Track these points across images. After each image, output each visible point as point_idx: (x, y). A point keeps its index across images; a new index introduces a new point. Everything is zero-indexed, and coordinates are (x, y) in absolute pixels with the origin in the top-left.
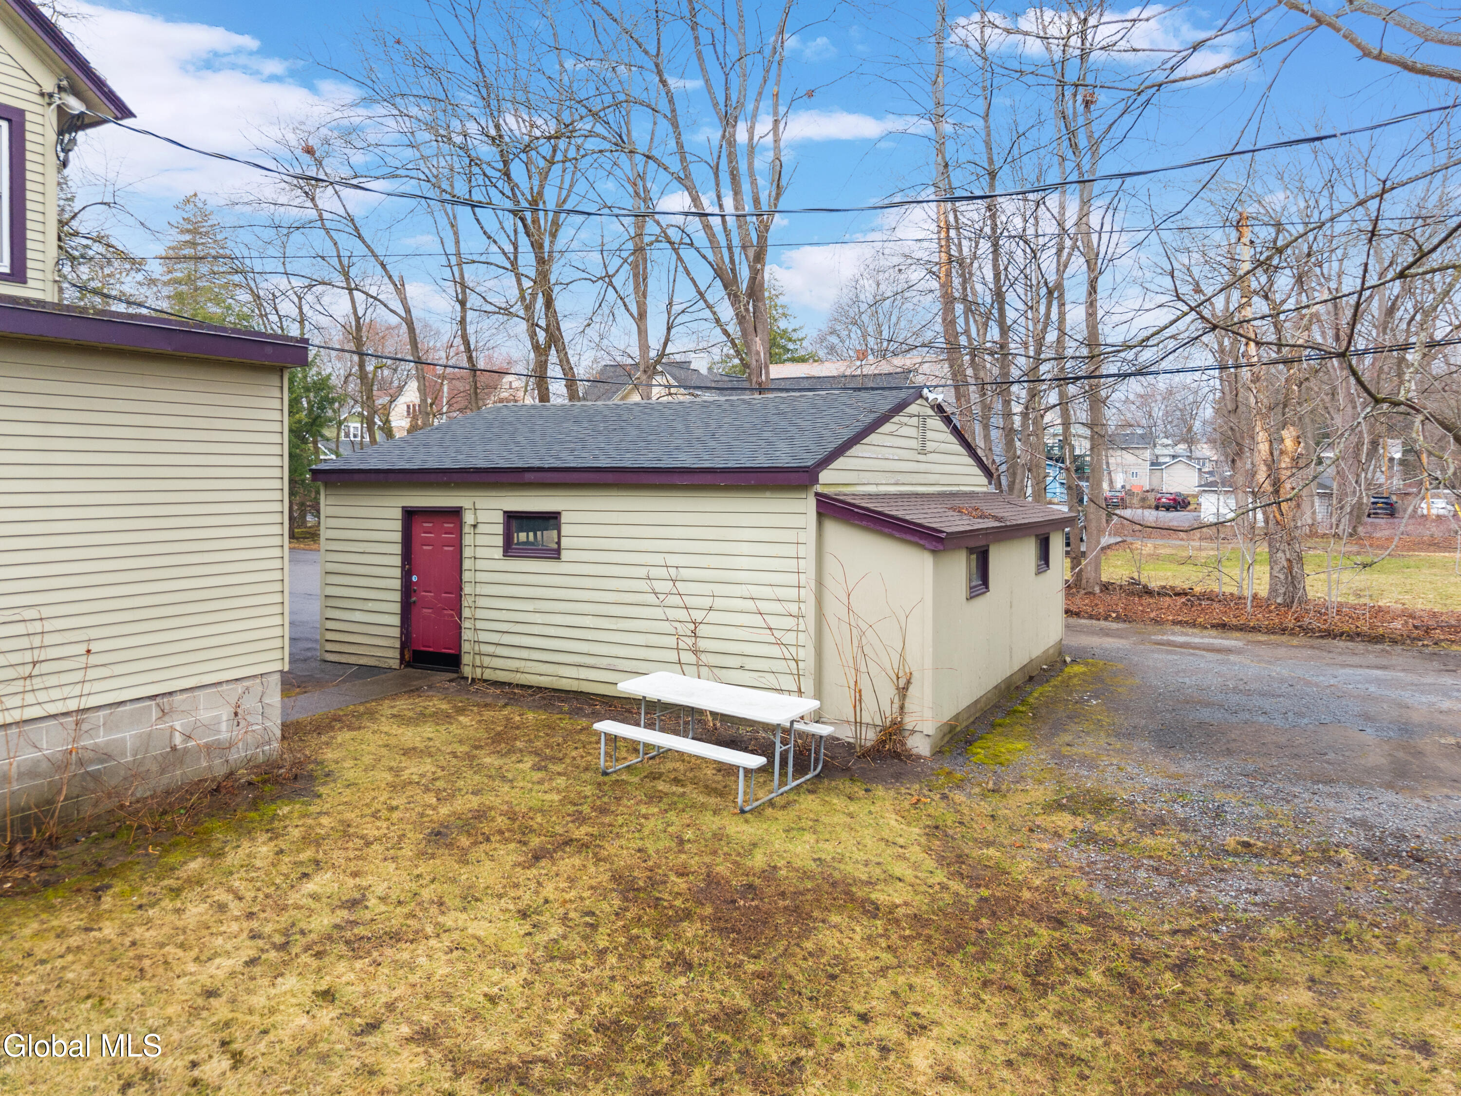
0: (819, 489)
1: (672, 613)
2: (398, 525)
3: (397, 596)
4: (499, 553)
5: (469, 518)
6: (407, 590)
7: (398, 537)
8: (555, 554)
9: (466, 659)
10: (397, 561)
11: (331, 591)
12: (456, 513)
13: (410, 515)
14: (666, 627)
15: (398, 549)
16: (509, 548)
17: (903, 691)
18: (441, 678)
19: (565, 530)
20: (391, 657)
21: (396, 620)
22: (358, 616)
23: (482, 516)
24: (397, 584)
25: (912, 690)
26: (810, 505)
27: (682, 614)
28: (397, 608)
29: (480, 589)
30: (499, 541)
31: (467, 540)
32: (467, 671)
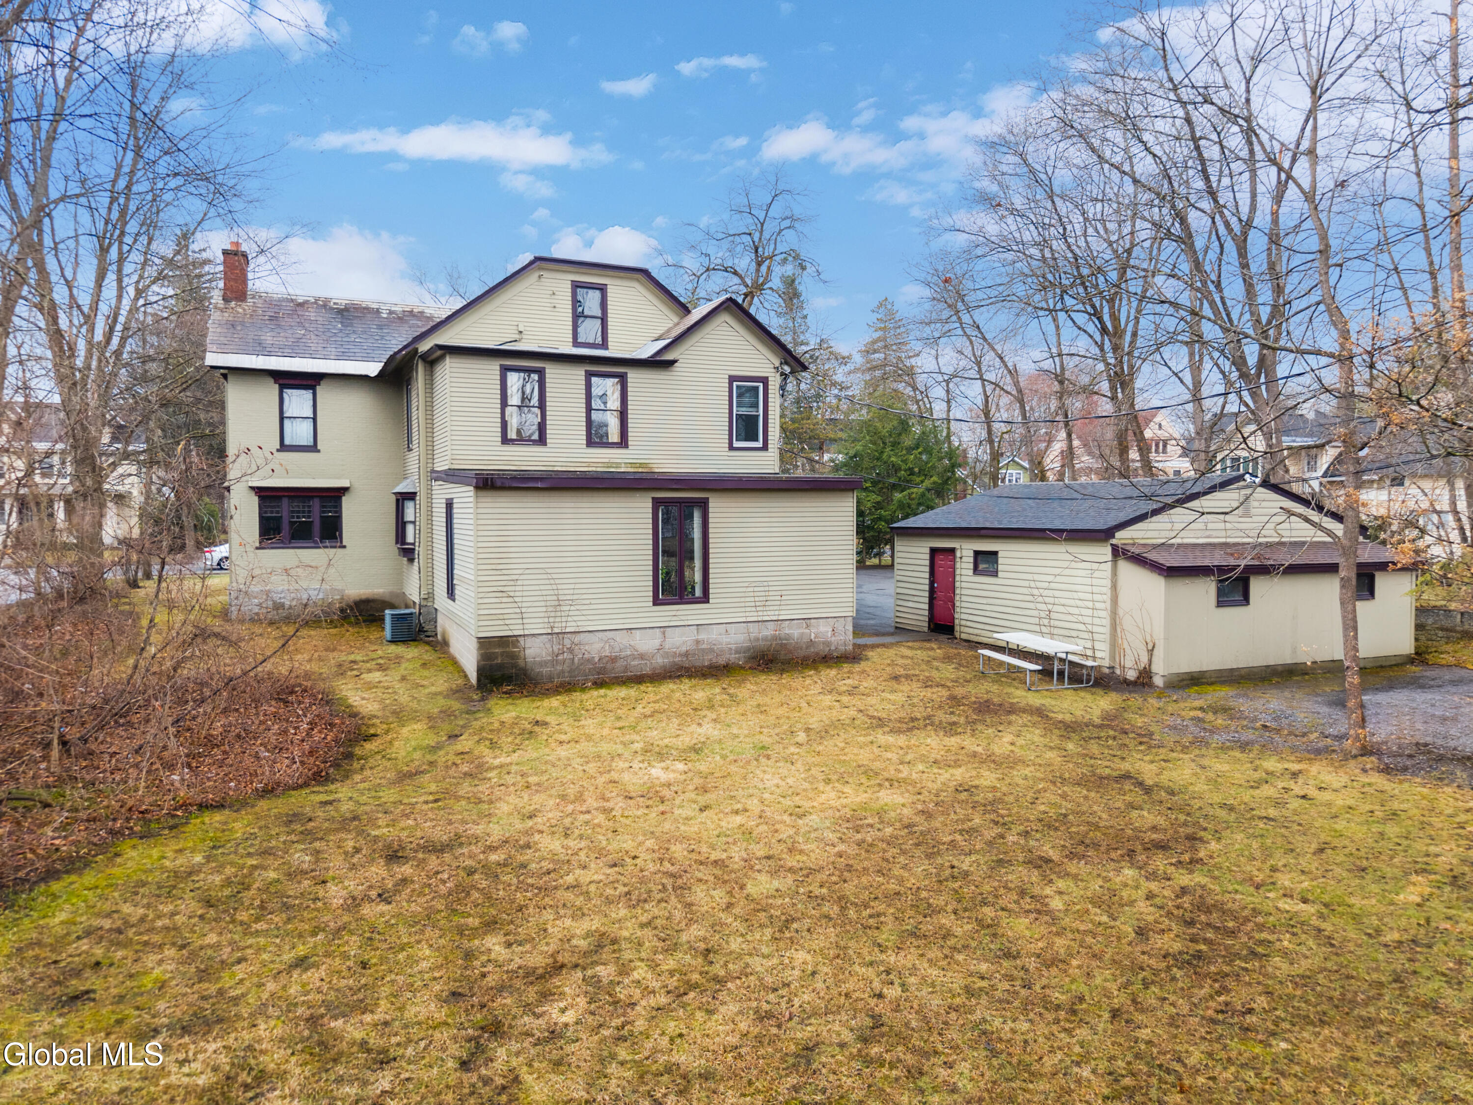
0: (1114, 541)
1: (1040, 606)
2: (928, 557)
3: (927, 594)
4: (971, 572)
5: (958, 554)
6: (932, 591)
7: (927, 563)
8: (995, 574)
9: (957, 628)
10: (927, 575)
11: (899, 590)
12: (952, 551)
13: (934, 552)
14: (1035, 613)
15: (927, 569)
16: (976, 570)
17: (1151, 652)
18: (943, 637)
19: (1000, 561)
20: (924, 625)
21: (926, 607)
22: (910, 604)
23: (965, 553)
24: (927, 588)
25: (1155, 652)
26: (1109, 550)
27: (1043, 607)
28: (927, 600)
29: (964, 592)
30: (971, 566)
31: (958, 565)
32: (957, 635)
